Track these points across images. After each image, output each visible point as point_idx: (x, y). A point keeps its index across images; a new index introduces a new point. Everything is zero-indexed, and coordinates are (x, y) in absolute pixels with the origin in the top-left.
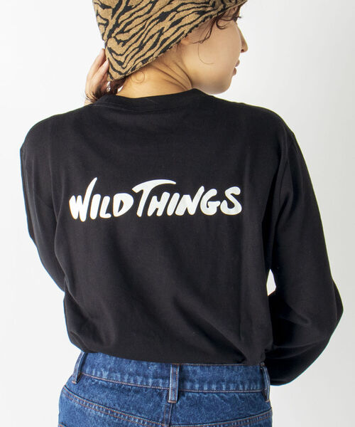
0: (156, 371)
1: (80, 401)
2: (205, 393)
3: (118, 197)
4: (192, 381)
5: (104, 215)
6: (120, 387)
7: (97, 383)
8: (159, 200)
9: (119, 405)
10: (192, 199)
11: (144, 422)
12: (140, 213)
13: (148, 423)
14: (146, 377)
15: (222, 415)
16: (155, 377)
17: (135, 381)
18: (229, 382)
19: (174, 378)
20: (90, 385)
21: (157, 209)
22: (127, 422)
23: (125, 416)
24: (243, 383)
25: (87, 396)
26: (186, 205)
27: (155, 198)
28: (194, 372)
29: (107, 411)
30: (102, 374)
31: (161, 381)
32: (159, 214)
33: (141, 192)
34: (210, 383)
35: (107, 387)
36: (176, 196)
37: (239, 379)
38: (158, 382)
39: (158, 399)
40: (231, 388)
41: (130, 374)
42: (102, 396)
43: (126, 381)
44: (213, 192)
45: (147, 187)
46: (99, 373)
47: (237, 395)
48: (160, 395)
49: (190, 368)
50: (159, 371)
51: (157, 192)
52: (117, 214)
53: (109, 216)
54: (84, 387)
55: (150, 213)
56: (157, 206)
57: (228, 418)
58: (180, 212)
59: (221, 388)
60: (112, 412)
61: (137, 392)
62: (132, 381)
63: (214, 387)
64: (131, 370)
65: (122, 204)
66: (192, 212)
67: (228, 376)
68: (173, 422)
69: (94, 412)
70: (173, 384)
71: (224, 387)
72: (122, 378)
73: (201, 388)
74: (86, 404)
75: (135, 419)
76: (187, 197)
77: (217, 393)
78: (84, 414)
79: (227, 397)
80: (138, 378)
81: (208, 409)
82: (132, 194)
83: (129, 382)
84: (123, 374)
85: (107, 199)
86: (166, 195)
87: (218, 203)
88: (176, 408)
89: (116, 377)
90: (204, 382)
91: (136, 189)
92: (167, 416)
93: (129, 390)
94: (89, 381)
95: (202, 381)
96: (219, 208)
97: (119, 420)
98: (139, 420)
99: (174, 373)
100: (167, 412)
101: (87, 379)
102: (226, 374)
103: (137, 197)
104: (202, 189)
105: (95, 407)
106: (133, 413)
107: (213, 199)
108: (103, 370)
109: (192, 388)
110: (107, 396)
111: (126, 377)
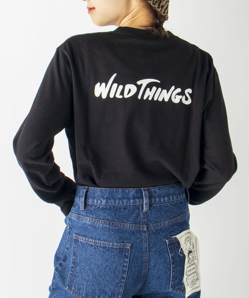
0: (133, 195)
1: (90, 219)
2: (162, 203)
3: (128, 87)
4: (155, 197)
5: (118, 96)
6: (114, 207)
7: (99, 207)
8: (150, 91)
9: (116, 218)
10: (168, 92)
11: (132, 226)
12: (139, 97)
13: (135, 226)
14: (129, 199)
15: (173, 214)
16: (134, 198)
17: (123, 203)
18: (173, 195)
19: (146, 197)
20: (95, 209)
21: (149, 96)
22: (123, 228)
23: (121, 225)
24: (179, 195)
25: (94, 216)
26: (164, 95)
27: (148, 89)
28: (155, 192)
29: (109, 223)
30: (101, 202)
31: (138, 200)
32: (150, 99)
33: (141, 85)
34: (164, 197)
35: (106, 209)
36: (160, 89)
37: (177, 192)
38: (136, 201)
39: (137, 211)
40: (175, 198)
41: (119, 199)
42: (105, 215)
43: (117, 203)
44: (179, 90)
45: (144, 82)
46: (99, 201)
47: (178, 202)
48: (138, 208)
49: (152, 190)
50: (135, 194)
51: (150, 86)
52: (126, 96)
53: (121, 97)
54: (91, 211)
55: (145, 98)
56: (149, 94)
57: (176, 216)
58: (160, 100)
59: (170, 199)
60: (113, 224)
61: (125, 209)
62: (121, 203)
63: (166, 199)
64: (119, 196)
65: (130, 91)
66: (166, 100)
67: (172, 191)
68: (148, 223)
69: (101, 225)
70: (145, 201)
71: (171, 198)
72: (115, 202)
73: (160, 200)
74: (95, 221)
75: (127, 225)
76: (165, 91)
77: (169, 202)
78: (95, 227)
79: (173, 203)
80: (124, 200)
81: (165, 212)
82: (137, 85)
83: (119, 203)
84: (115, 200)
85: (121, 87)
86: (154, 88)
87: (181, 97)
88: (148, 214)
89: (111, 202)
90: (160, 196)
91: (139, 83)
92: (144, 220)
93: (120, 209)
94: (93, 207)
95: (159, 197)
96: (181, 99)
97: (118, 227)
98: (130, 225)
99: (145, 194)
100: (144, 218)
101: (91, 206)
102: (171, 191)
103: (139, 87)
104: (173, 88)
105: (102, 222)
106: (125, 222)
107: (178, 94)
108: (102, 199)
109: (155, 201)
110: (108, 214)
111: (117, 201)
